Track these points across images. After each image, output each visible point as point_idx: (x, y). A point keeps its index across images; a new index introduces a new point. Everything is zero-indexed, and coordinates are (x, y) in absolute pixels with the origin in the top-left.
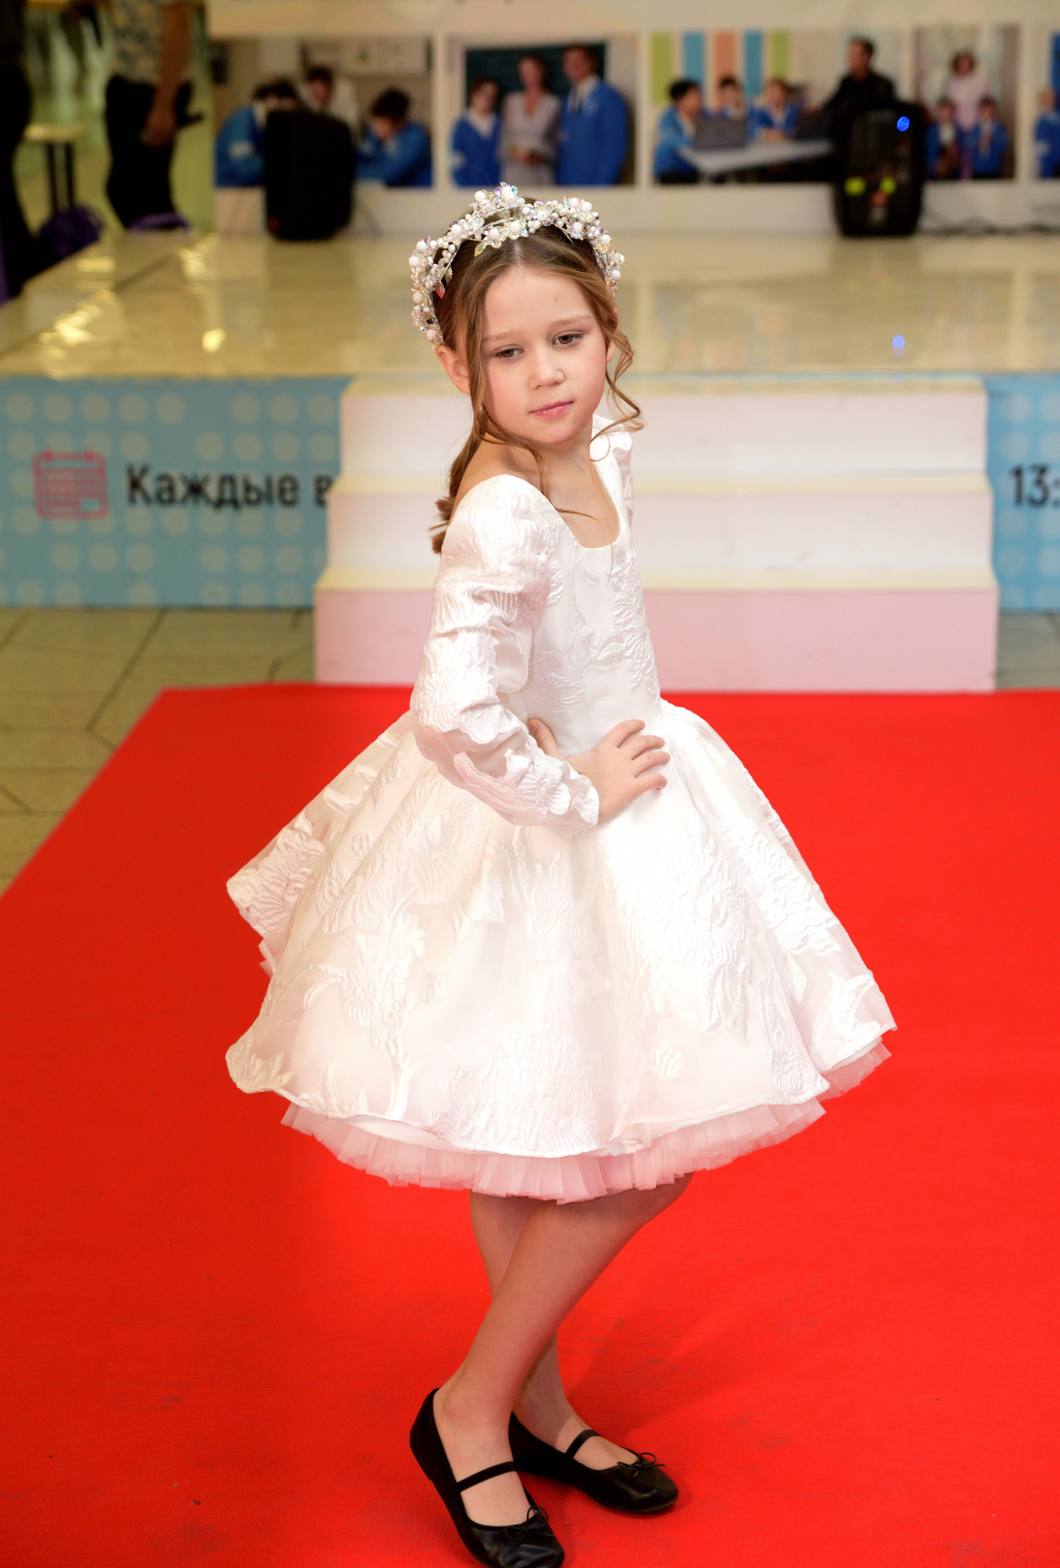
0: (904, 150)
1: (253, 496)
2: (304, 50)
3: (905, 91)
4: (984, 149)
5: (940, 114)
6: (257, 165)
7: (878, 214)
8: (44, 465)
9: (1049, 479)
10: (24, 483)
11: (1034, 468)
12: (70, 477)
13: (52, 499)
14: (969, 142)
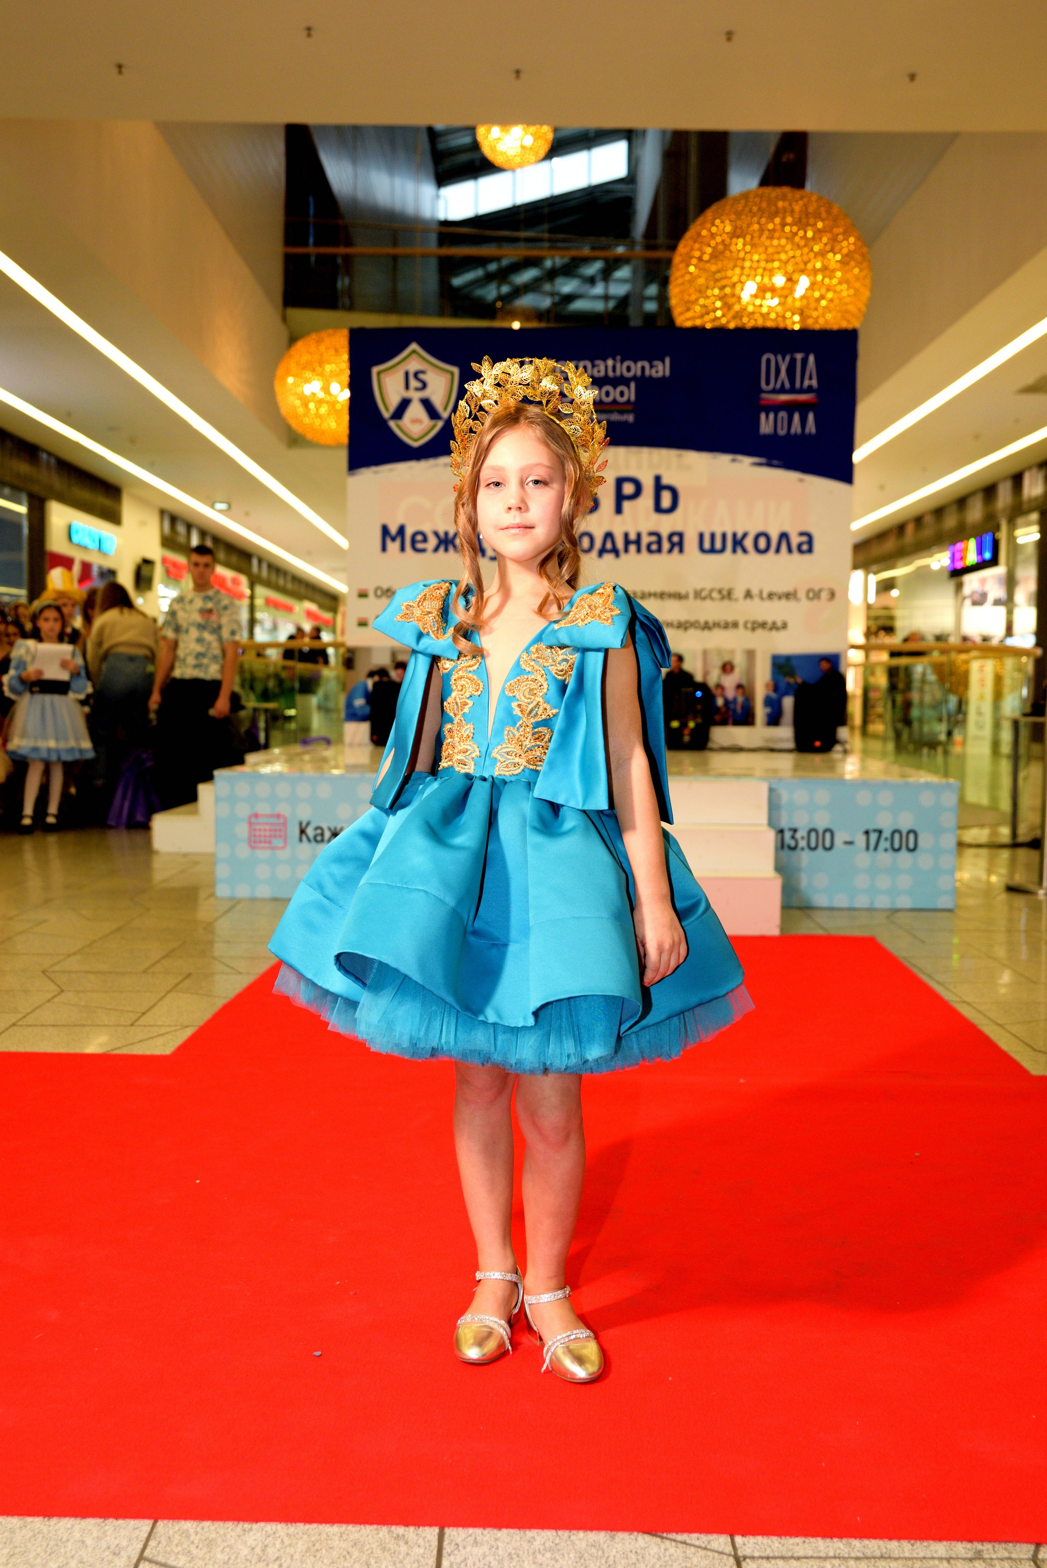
0: (699, 707)
2: (394, 654)
3: (699, 678)
4: (739, 709)
5: (717, 692)
6: (368, 710)
7: (687, 738)
8: (253, 820)
9: (798, 835)
10: (242, 830)
11: (790, 829)
12: (267, 827)
13: (257, 839)
14: (732, 706)
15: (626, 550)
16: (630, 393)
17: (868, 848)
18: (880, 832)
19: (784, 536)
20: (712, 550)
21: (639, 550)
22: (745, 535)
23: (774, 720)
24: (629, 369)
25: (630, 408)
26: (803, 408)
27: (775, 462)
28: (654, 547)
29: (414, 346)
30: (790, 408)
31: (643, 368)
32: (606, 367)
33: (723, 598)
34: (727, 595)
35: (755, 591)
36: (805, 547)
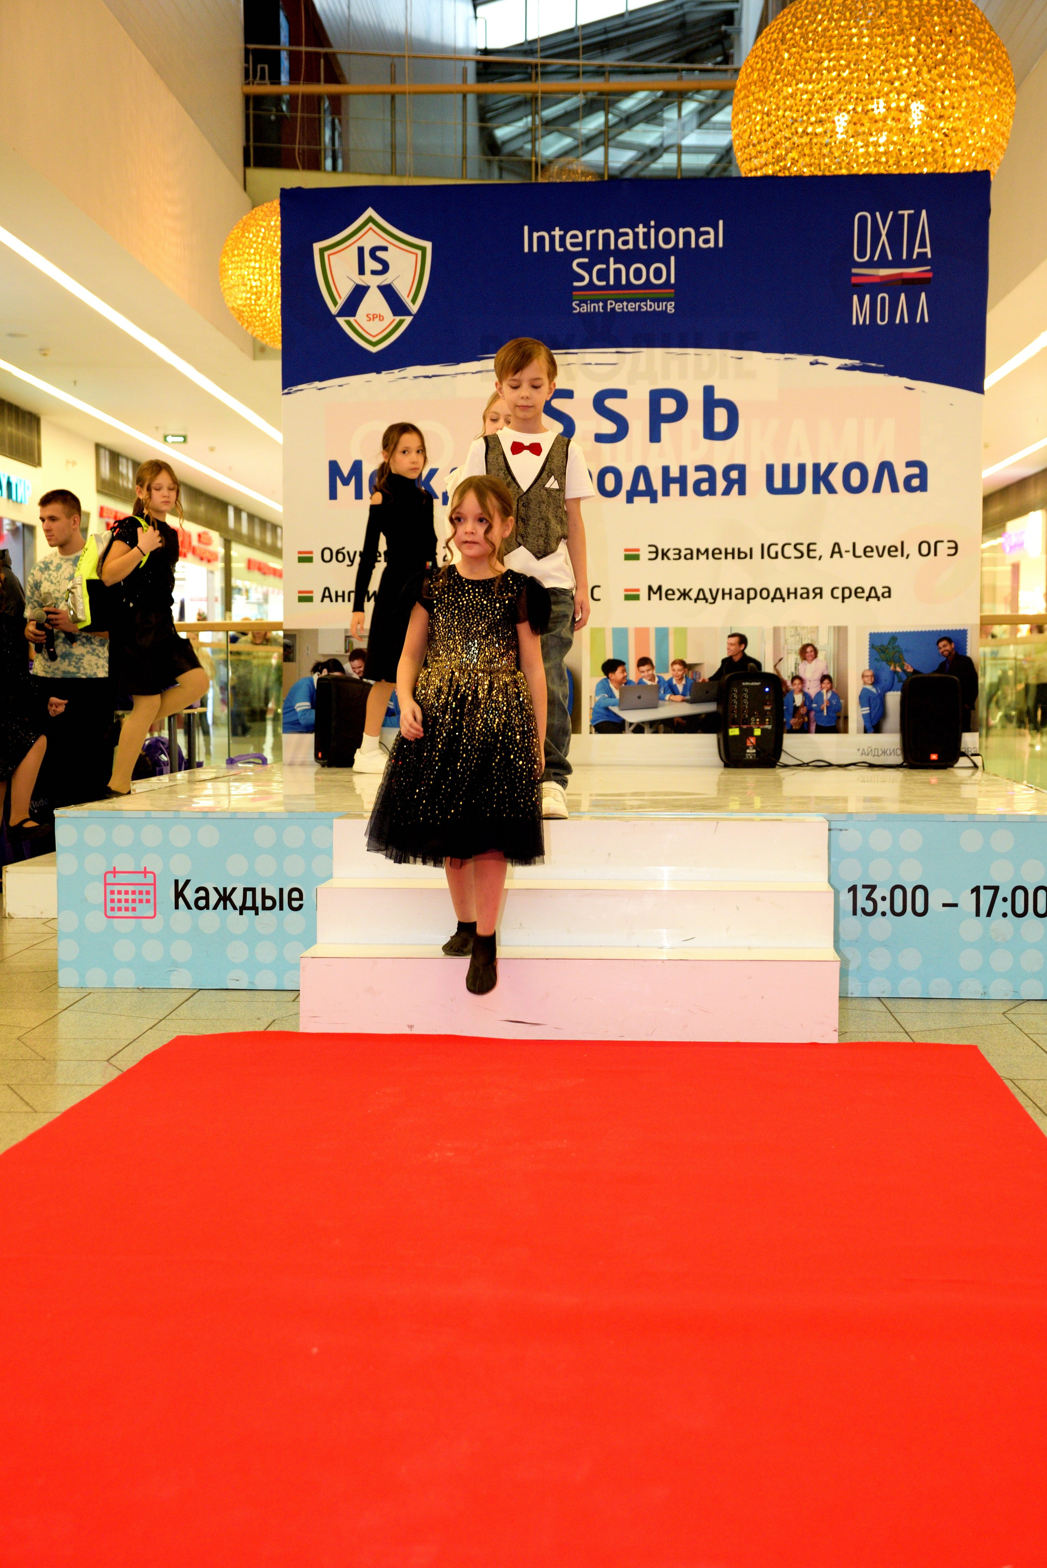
0: (768, 708)
1: (269, 903)
3: (768, 667)
4: (825, 710)
5: (793, 686)
6: (312, 717)
7: (751, 751)
8: (110, 878)
9: (876, 895)
10: (95, 893)
11: (864, 887)
12: (130, 888)
13: (116, 905)
14: (814, 705)
15: (666, 493)
16: (670, 272)
17: (978, 914)
18: (996, 889)
19: (886, 467)
20: (786, 490)
21: (683, 492)
22: (831, 467)
23: (874, 725)
24: (667, 238)
25: (671, 292)
26: (911, 286)
27: (874, 365)
28: (705, 486)
29: (370, 212)
30: (893, 287)
31: (687, 236)
32: (636, 235)
33: (802, 556)
34: (808, 551)
35: (846, 546)
36: (915, 482)
